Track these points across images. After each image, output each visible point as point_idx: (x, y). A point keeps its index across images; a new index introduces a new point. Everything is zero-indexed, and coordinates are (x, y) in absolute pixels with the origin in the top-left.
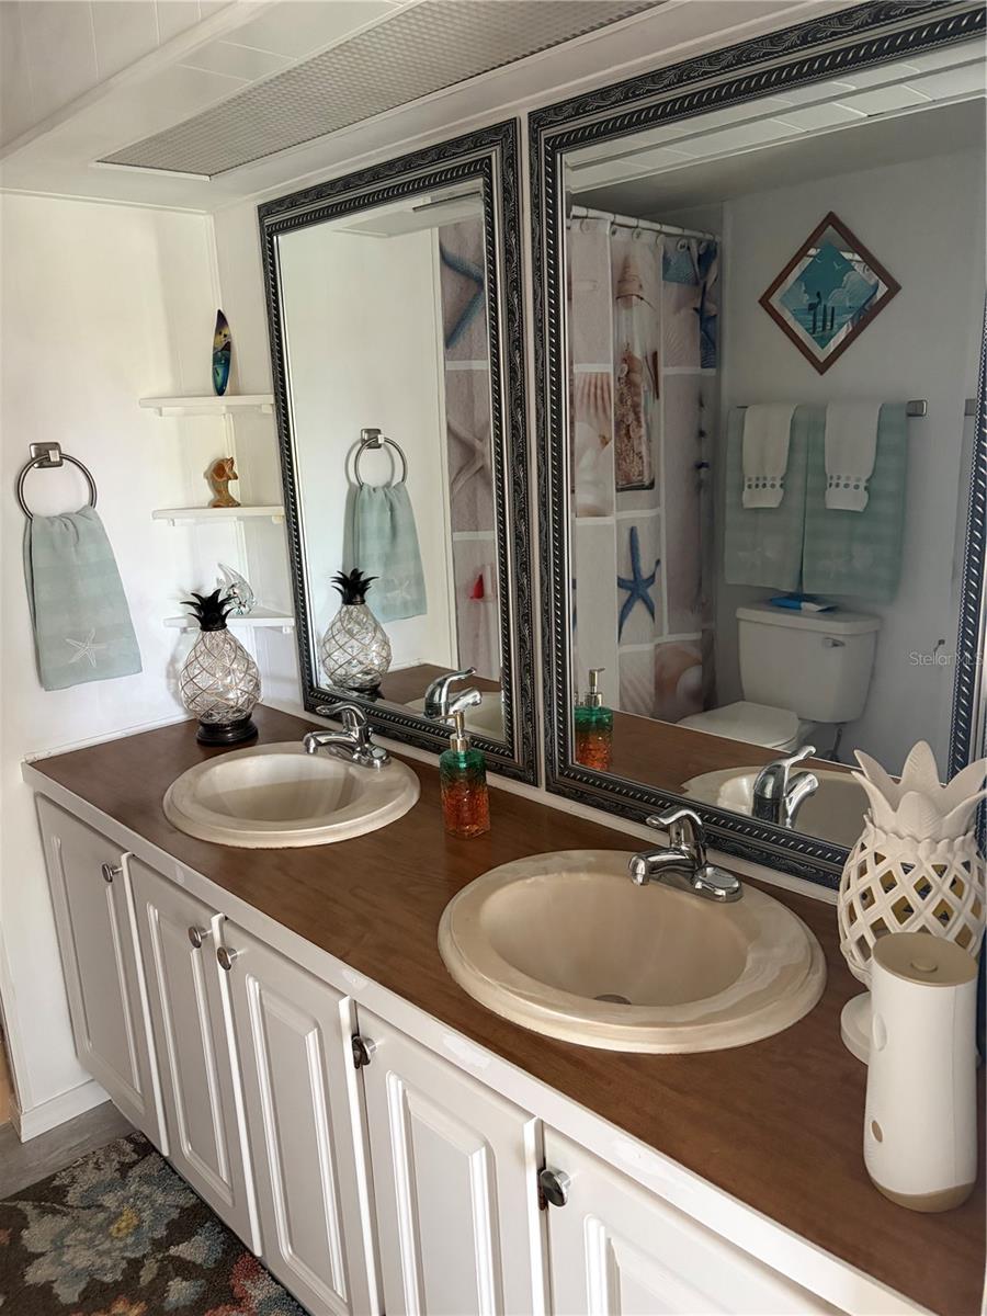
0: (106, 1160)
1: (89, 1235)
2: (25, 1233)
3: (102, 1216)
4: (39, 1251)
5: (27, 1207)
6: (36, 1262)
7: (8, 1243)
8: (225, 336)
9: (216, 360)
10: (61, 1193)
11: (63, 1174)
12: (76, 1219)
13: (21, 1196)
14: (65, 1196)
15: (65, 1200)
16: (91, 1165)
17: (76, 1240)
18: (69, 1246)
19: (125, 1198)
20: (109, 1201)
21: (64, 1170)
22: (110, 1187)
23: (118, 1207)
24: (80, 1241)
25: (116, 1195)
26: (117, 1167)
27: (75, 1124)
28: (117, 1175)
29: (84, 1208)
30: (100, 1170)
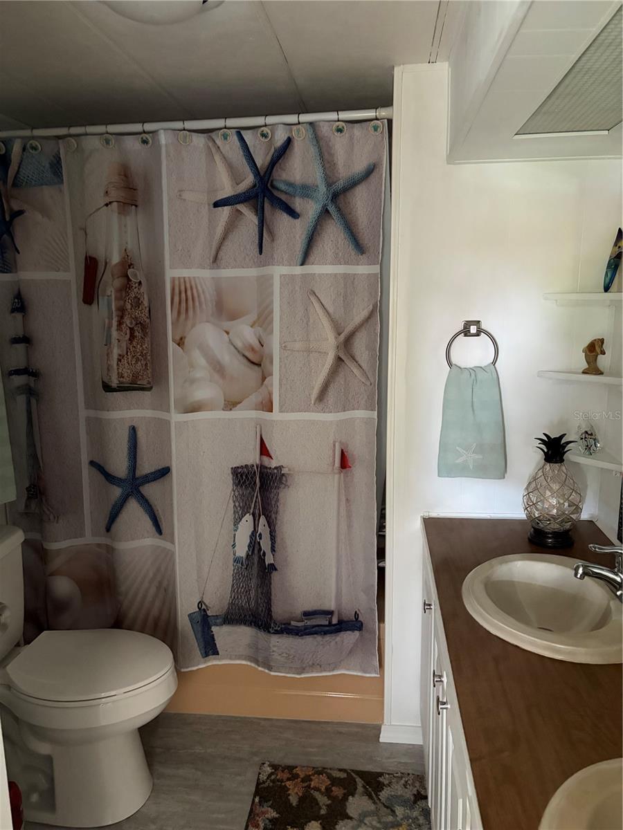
0: (412, 784)
1: (378, 825)
2: (350, 798)
3: (390, 818)
4: (351, 815)
5: (360, 783)
6: (346, 820)
7: (340, 798)
8: (619, 247)
9: (609, 266)
10: (379, 787)
11: (387, 776)
12: (378, 810)
13: (362, 774)
14: (381, 791)
15: (379, 793)
16: (403, 782)
17: (371, 824)
18: (365, 824)
19: (408, 816)
20: (400, 811)
21: (389, 774)
22: (404, 803)
23: (402, 819)
24: (372, 825)
25: (404, 810)
26: (415, 793)
27: (410, 749)
28: (412, 798)
29: (385, 806)
30: (406, 788)
